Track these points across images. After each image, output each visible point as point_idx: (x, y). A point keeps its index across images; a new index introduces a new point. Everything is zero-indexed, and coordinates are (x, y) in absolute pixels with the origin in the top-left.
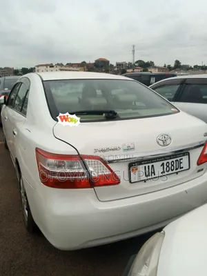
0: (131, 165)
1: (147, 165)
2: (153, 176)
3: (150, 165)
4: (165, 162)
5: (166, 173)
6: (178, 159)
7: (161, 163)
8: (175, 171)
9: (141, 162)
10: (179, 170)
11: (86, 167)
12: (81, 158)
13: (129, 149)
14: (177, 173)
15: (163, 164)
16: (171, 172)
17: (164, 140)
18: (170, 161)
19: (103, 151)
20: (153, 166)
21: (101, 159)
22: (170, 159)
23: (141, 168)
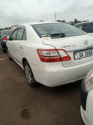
0: (74, 53)
1: (80, 53)
2: (82, 57)
3: (81, 52)
4: (86, 51)
5: (87, 56)
6: (91, 50)
7: (85, 51)
8: (90, 55)
9: (78, 51)
10: (91, 55)
11: (58, 53)
12: (57, 50)
13: (74, 46)
14: (91, 56)
15: (86, 52)
16: (88, 55)
17: (86, 42)
18: (88, 51)
19: (65, 47)
20: (82, 53)
21: (64, 50)
22: (88, 50)
23: (78, 54)
